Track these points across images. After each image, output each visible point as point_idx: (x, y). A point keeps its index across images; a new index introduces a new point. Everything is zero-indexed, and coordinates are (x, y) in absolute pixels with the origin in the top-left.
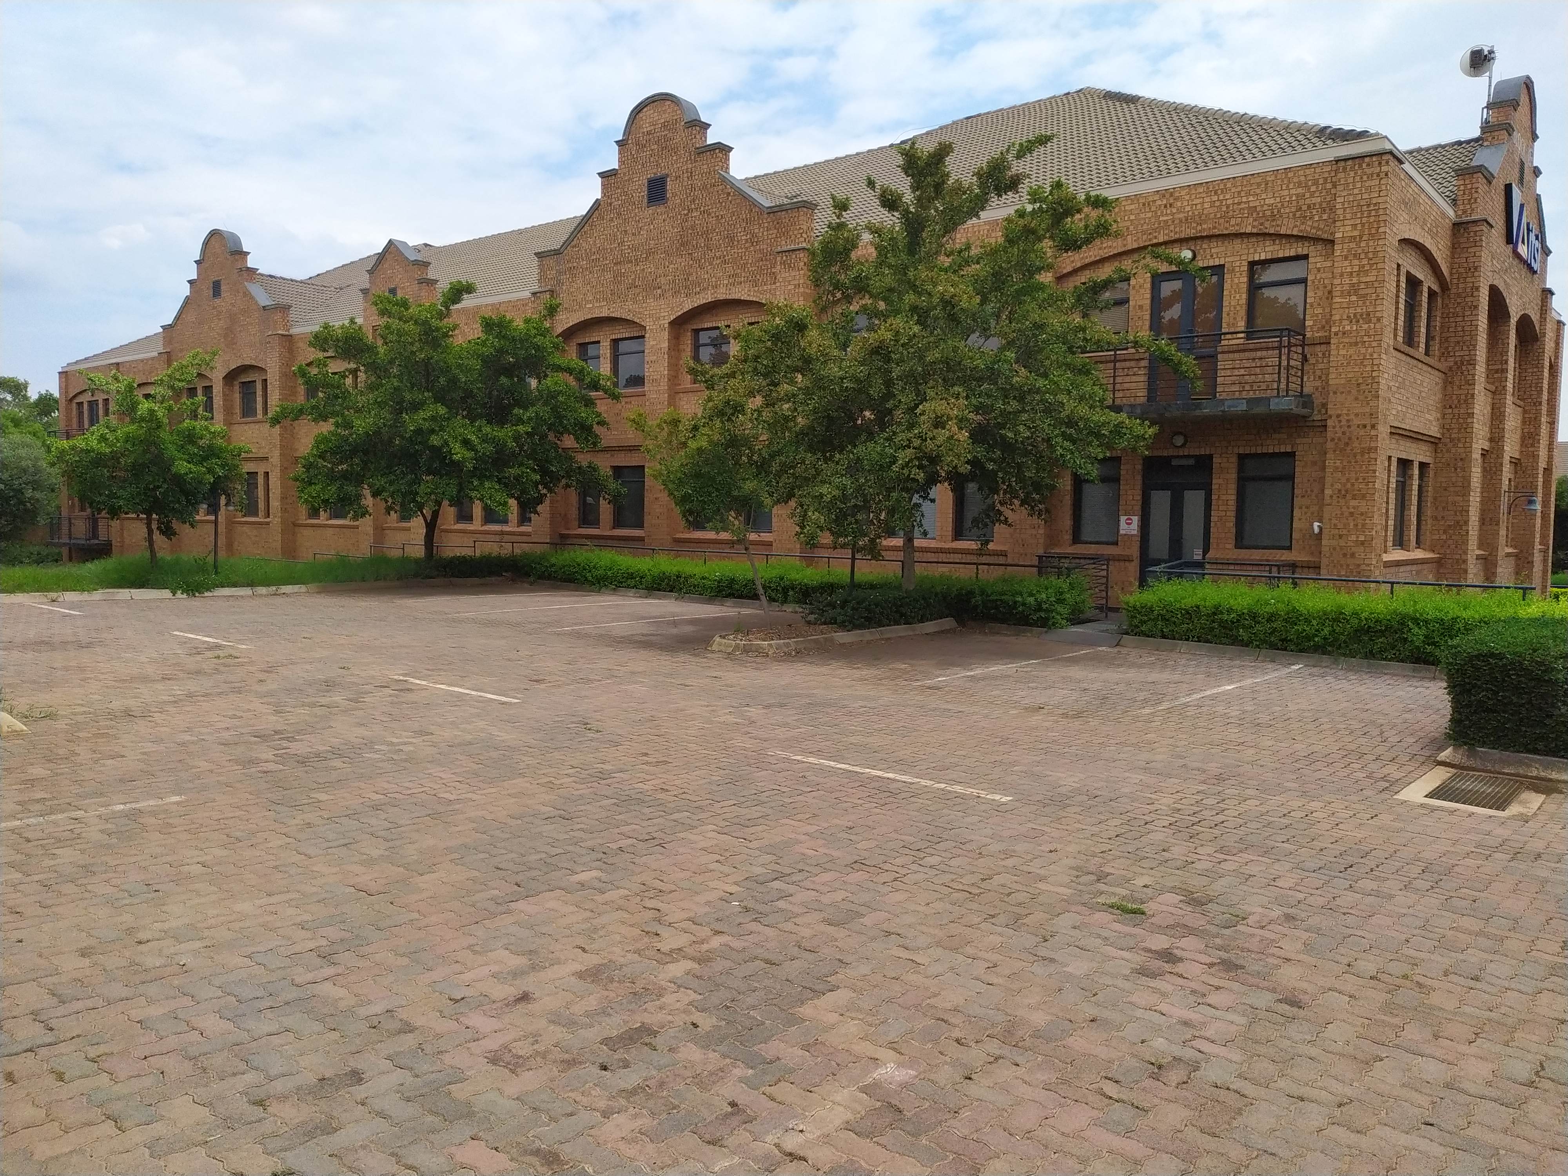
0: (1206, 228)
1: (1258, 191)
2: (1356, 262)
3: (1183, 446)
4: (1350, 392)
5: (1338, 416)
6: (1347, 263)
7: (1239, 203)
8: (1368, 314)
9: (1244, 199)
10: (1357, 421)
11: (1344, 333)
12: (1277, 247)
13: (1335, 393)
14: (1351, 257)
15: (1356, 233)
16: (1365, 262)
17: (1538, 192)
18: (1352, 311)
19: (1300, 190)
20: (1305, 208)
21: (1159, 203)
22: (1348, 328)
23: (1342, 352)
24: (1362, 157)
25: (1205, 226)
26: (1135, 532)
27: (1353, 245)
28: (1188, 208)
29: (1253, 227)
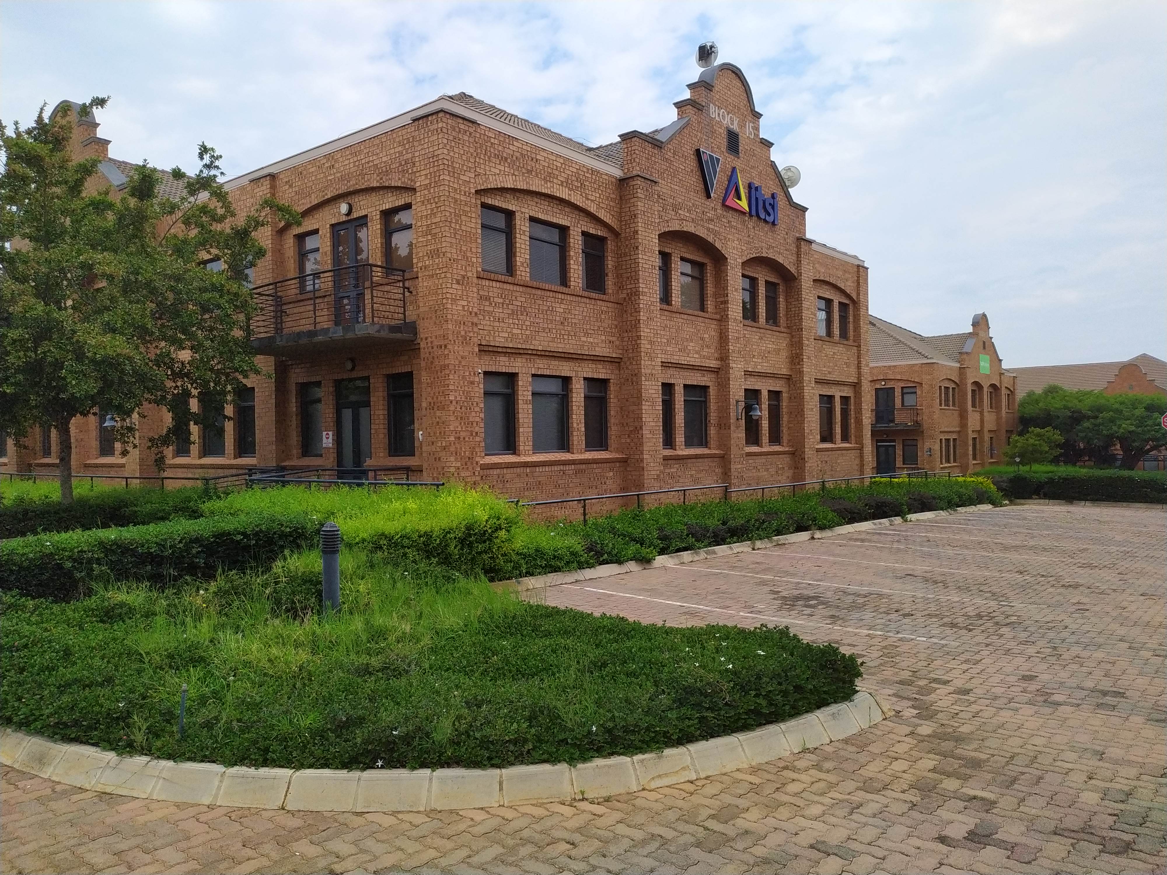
0: (352, 185)
1: (378, 151)
2: (429, 207)
3: (353, 369)
4: (431, 318)
5: (426, 339)
6: (424, 208)
7: (368, 162)
8: (438, 251)
9: (371, 159)
10: (436, 343)
11: (425, 268)
12: (395, 198)
13: (423, 319)
14: (426, 202)
15: (428, 182)
16: (434, 205)
17: (772, 159)
18: (429, 248)
19: (400, 149)
20: (403, 163)
21: (326, 165)
22: (427, 263)
23: (425, 284)
24: (426, 116)
25: (351, 183)
26: (331, 445)
27: (426, 192)
28: (342, 169)
29: (377, 181)
